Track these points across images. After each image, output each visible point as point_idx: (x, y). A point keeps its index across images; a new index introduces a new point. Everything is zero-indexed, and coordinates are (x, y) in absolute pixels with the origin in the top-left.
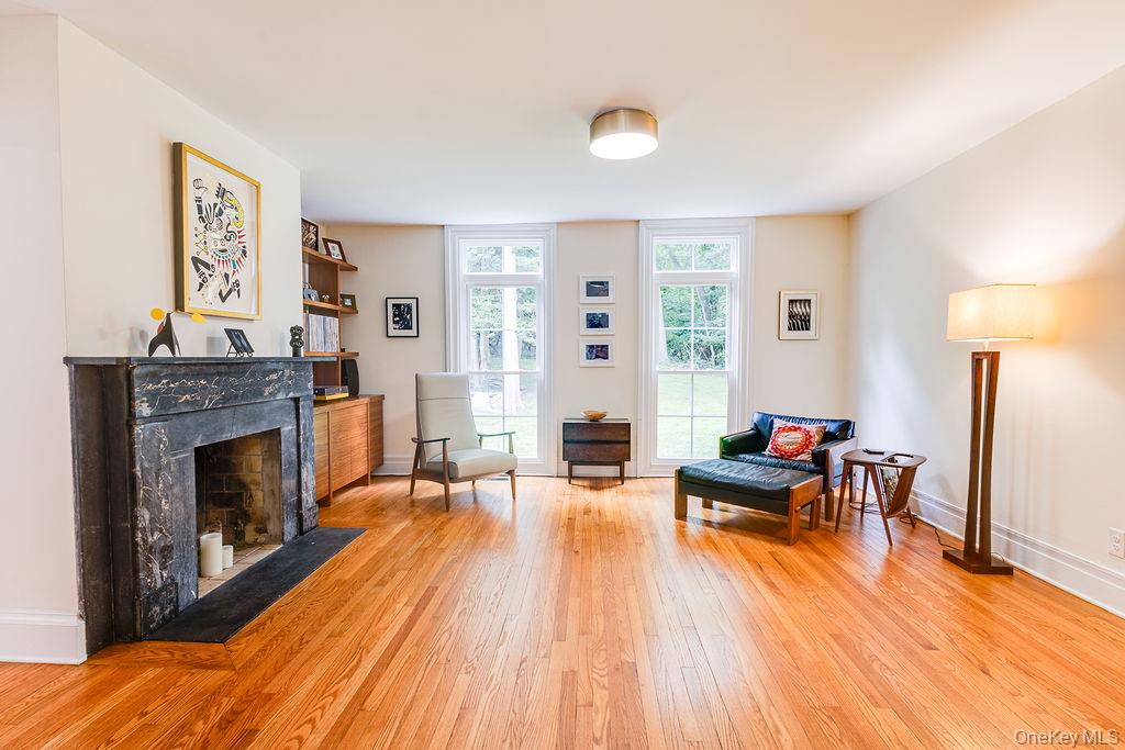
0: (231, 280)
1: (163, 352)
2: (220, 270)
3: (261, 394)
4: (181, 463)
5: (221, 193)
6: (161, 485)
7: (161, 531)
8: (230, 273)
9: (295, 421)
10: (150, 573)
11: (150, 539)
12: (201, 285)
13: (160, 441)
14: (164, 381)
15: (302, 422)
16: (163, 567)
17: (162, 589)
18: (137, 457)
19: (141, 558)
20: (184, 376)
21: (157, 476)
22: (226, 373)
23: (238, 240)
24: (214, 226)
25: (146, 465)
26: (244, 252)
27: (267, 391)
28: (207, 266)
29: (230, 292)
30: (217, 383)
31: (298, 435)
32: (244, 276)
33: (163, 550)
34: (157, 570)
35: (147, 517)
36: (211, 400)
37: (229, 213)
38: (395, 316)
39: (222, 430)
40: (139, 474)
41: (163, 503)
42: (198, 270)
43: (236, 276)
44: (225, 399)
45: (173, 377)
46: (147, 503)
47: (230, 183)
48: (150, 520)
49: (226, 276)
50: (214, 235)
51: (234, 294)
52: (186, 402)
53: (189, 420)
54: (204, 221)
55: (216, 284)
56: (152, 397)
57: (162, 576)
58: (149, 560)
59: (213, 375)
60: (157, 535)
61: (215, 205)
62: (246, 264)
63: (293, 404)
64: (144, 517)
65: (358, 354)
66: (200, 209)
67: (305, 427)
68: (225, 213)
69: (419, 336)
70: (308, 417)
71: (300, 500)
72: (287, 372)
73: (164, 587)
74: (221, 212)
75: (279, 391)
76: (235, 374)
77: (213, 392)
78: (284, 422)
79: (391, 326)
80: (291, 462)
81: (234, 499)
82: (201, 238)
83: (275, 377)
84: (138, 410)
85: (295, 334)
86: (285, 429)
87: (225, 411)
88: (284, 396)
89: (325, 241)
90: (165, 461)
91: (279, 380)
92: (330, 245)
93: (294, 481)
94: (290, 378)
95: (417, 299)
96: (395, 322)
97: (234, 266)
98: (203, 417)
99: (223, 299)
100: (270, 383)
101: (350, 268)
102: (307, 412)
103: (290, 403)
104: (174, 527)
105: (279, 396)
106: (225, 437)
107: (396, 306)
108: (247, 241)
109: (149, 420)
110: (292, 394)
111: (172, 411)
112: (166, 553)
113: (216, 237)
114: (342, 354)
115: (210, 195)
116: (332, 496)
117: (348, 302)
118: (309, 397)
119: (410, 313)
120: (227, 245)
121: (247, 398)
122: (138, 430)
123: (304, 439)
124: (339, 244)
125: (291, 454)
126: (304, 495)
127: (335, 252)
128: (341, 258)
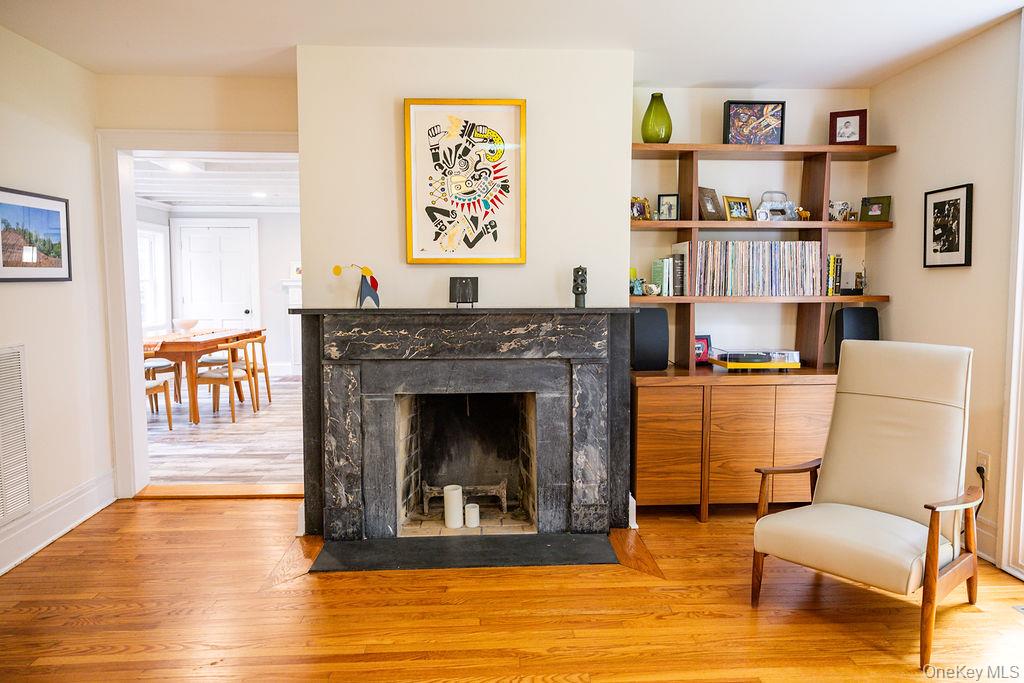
0: (481, 224)
1: (369, 303)
2: (464, 215)
3: (494, 350)
4: (377, 407)
5: (469, 130)
6: (348, 420)
7: (347, 459)
8: (480, 214)
9: (567, 388)
10: (335, 490)
11: (336, 463)
12: (438, 235)
13: (349, 382)
14: (356, 330)
15: (578, 391)
16: (349, 491)
17: (345, 509)
18: (326, 393)
19: (327, 476)
20: (379, 326)
21: (345, 411)
22: (436, 325)
23: (493, 175)
24: (457, 168)
25: (334, 400)
26: (505, 188)
27: (505, 348)
28: (445, 213)
29: (480, 236)
30: (424, 334)
31: (571, 408)
32: (503, 214)
33: (348, 476)
34: (342, 490)
35: (334, 443)
36: (413, 351)
37: (480, 149)
38: (936, 226)
39: (433, 382)
40: (327, 406)
41: (350, 435)
42: (433, 219)
43: (489, 217)
44: (434, 352)
45: (366, 326)
46: (334, 431)
47: (474, 115)
48: (337, 447)
49: (475, 220)
50: (455, 179)
51: (488, 238)
52: (381, 349)
53: (390, 367)
54: (441, 167)
55: (460, 228)
56: (342, 343)
57: (347, 500)
58: (334, 480)
59: (419, 326)
60: (342, 462)
61: (458, 147)
62: (508, 200)
63: (564, 366)
64: (331, 443)
65: (886, 299)
66: (436, 157)
67: (583, 398)
68: (473, 150)
69: (968, 262)
70: (591, 390)
71: (571, 489)
72: (547, 326)
73: (349, 508)
74: (466, 151)
75: (528, 348)
76: (453, 326)
77: (418, 342)
78: (543, 387)
79: (931, 245)
80: (555, 438)
81: (527, 464)
82: (437, 185)
83: (521, 331)
84: (327, 352)
85: (580, 277)
86: (546, 396)
87: (435, 363)
88: (539, 355)
89: (834, 116)
90: (353, 400)
91: (529, 335)
92: (841, 121)
93: (560, 463)
94: (554, 333)
95: (970, 188)
96: (936, 238)
97: (487, 205)
98: (405, 367)
99: (471, 245)
100: (511, 338)
101: (874, 153)
102: (588, 379)
103: (558, 364)
104: (367, 461)
105: (529, 355)
106: (437, 390)
107: (939, 207)
108: (509, 173)
109: (338, 363)
110: (555, 354)
111: (363, 357)
112: (354, 481)
113: (458, 180)
114: (839, 299)
115: (450, 140)
116: (705, 510)
117: (875, 211)
118: (595, 360)
119: (956, 217)
120: (475, 185)
121: (469, 352)
122: (327, 369)
123: (580, 414)
124: (862, 114)
125: (555, 428)
126: (578, 485)
127: (848, 130)
128: (856, 138)
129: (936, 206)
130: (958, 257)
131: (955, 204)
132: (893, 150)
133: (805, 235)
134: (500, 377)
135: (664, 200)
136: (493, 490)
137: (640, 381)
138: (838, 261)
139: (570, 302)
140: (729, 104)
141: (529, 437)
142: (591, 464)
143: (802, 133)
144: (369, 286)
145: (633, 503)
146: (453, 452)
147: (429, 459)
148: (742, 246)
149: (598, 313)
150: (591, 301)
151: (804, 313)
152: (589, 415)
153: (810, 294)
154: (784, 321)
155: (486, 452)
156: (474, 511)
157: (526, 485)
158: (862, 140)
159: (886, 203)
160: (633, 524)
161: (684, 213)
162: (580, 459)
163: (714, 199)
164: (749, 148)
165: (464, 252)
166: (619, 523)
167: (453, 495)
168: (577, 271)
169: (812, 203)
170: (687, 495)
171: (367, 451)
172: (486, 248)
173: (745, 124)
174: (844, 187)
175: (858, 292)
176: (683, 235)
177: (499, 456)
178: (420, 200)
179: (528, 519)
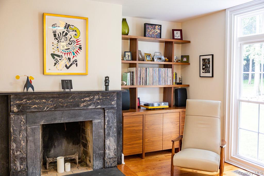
0: (72, 60)
1: (30, 90)
2: (65, 57)
3: (78, 106)
4: (33, 130)
5: (67, 27)
6: (21, 136)
7: (21, 151)
8: (71, 57)
9: (103, 118)
10: (15, 165)
11: (16, 153)
12: (55, 64)
13: (22, 121)
14: (25, 100)
15: (107, 119)
16: (21, 164)
17: (19, 172)
18: (11, 125)
19: (12, 159)
20: (34, 98)
21: (20, 132)
22: (57, 97)
23: (76, 43)
24: (63, 40)
25: (15, 128)
26: (80, 48)
27: (82, 105)
28: (58, 56)
29: (71, 65)
30: (52, 101)
31: (105, 125)
32: (80, 57)
33: (21, 158)
34: (18, 164)
35: (15, 145)
36: (48, 107)
37: (71, 34)
38: (203, 65)
39: (55, 119)
40: (12, 131)
41: (22, 142)
42: (54, 58)
43: (75, 58)
44: (56, 108)
45: (29, 99)
46: (15, 141)
47: (70, 21)
48: (16, 147)
49: (69, 59)
50: (62, 44)
51: (74, 65)
52: (35, 108)
53: (38, 114)
54: (57, 39)
55: (63, 62)
56: (18, 106)
57: (20, 167)
58: (15, 160)
59: (50, 98)
60: (18, 153)
61: (63, 32)
62: (81, 52)
63: (102, 111)
64: (14, 146)
65: (188, 86)
66: (55, 35)
67: (108, 121)
68: (69, 34)
69: (213, 76)
70: (111, 117)
71: (105, 153)
72: (97, 97)
73: (21, 171)
74: (66, 34)
75: (90, 105)
76: (63, 98)
77: (50, 104)
78: (95, 118)
79: (202, 71)
80: (99, 136)
81: (85, 145)
82: (55, 46)
83: (88, 99)
84: (12, 109)
85: (107, 80)
86: (96, 121)
87: (56, 112)
88: (94, 107)
89: (173, 30)
90: (23, 128)
91: (90, 100)
92: (175, 32)
93: (101, 144)
94: (99, 99)
95: (213, 55)
96: (203, 69)
97: (74, 54)
98: (44, 114)
99: (68, 68)
100: (84, 101)
101: (184, 42)
102: (110, 115)
103: (100, 110)
104: (29, 151)
105: (90, 107)
106: (57, 122)
107: (204, 60)
108: (82, 43)
109: (17, 113)
110: (99, 107)
111: (28, 111)
112: (23, 160)
113: (63, 44)
114: (176, 86)
115: (60, 29)
116: (144, 155)
117: (185, 60)
118: (112, 108)
119: (209, 63)
120: (70, 46)
121: (69, 107)
122: (12, 116)
123: (108, 127)
124: (181, 31)
125: (99, 133)
126: (107, 151)
127: (177, 35)
128: (180, 38)
129: (203, 59)
130: (210, 75)
131: (209, 60)
132: (189, 42)
133: (165, 66)
134: (80, 116)
135: (127, 53)
136: (73, 157)
137: (125, 114)
138: (176, 74)
139: (103, 88)
140: (145, 25)
141: (87, 136)
142: (111, 143)
143: (165, 36)
144: (28, 84)
145: (123, 155)
146: (56, 144)
147: (47, 147)
148: (151, 69)
149: (114, 92)
150: (111, 88)
151: (166, 90)
152: (111, 127)
153: (169, 83)
154: (160, 93)
155: (68, 143)
156: (68, 165)
157: (86, 153)
158: (181, 39)
159: (188, 57)
160: (123, 163)
161: (134, 58)
162: (107, 142)
163: (141, 54)
164: (152, 39)
165: (65, 71)
166: (119, 163)
167: (60, 160)
168: (106, 77)
169: (169, 56)
170: (138, 151)
171: (29, 148)
172: (73, 69)
173: (150, 31)
174: (177, 52)
175: (181, 84)
176: (132, 65)
177: (73, 144)
178: (49, 50)
179: (87, 166)
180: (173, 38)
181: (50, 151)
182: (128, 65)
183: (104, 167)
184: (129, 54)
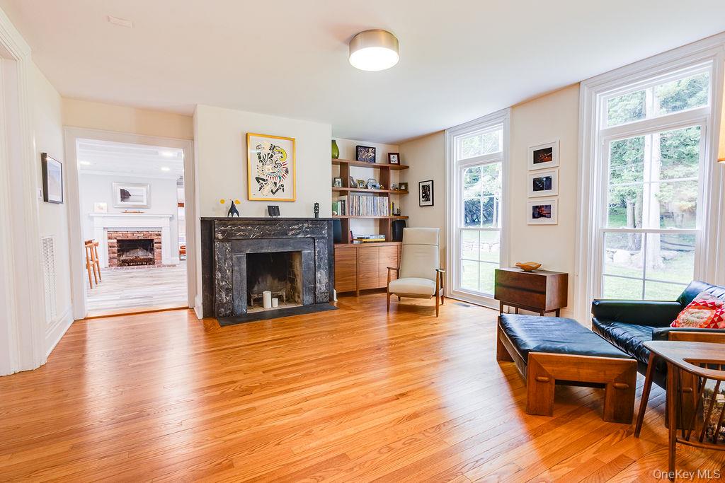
0: (278, 186)
1: (235, 215)
2: (271, 181)
3: (286, 234)
4: (239, 259)
5: (273, 148)
6: (226, 265)
7: (226, 282)
8: (277, 181)
9: (313, 249)
10: (221, 296)
11: (221, 284)
12: (260, 189)
13: (227, 249)
14: (230, 227)
15: (317, 250)
16: (227, 295)
17: (225, 303)
18: (216, 253)
19: (217, 290)
20: (240, 225)
21: (225, 261)
22: (263, 224)
23: (282, 166)
24: (268, 163)
25: (220, 256)
26: (287, 172)
27: (290, 234)
28: (264, 180)
29: (278, 190)
30: (259, 228)
31: (315, 256)
32: (286, 182)
33: (227, 289)
34: (224, 295)
35: (220, 275)
36: (254, 235)
37: (277, 156)
38: (423, 193)
39: (262, 248)
40: (217, 259)
41: (228, 271)
42: (259, 182)
43: (281, 183)
44: (262, 236)
45: (234, 225)
47: (276, 142)
48: (221, 277)
49: (275, 183)
50: (267, 167)
51: (280, 191)
52: (241, 235)
53: (244, 242)
54: (262, 162)
55: (268, 187)
56: (223, 232)
57: (226, 299)
58: (220, 291)
59: (256, 225)
60: (224, 283)
61: (268, 154)
62: (289, 176)
63: (312, 240)
64: (219, 275)
65: (408, 217)
66: (260, 157)
67: (319, 252)
68: (274, 156)
69: (433, 205)
70: (322, 248)
71: (315, 287)
72: (306, 225)
73: (227, 303)
74: (272, 156)
75: (299, 234)
76: (270, 225)
77: (255, 232)
78: (305, 249)
79: (422, 199)
80: (309, 268)
81: (293, 281)
82: (261, 169)
83: (296, 227)
84: (216, 236)
85: (316, 207)
86: (305, 252)
87: (263, 240)
88: (303, 236)
89: (389, 154)
90: (228, 256)
91: (299, 228)
92: (392, 156)
93: (311, 277)
94: (308, 227)
95: (433, 181)
96: (423, 197)
97: (280, 178)
98: (250, 242)
99: (274, 193)
100: (292, 230)
101: (402, 167)
102: (321, 245)
103: (309, 239)
104: (234, 282)
105: (299, 236)
106: (263, 251)
107: (424, 187)
108: (289, 166)
109: (222, 241)
110: (309, 236)
111: (233, 238)
112: (228, 291)
113: (269, 168)
114: (394, 217)
115: (265, 151)
116: (358, 292)
117: (403, 188)
118: (323, 238)
119: (429, 191)
120: (276, 170)
121: (276, 235)
122: (216, 243)
123: (318, 258)
124: (398, 154)
125: (309, 264)
126: (318, 285)
127: (394, 159)
128: (397, 162)
129: (423, 186)
130: (430, 203)
131: (428, 186)
132: (408, 167)
133: (381, 194)
134: (289, 245)
135: (336, 180)
136: (280, 293)
137: (336, 246)
138: (393, 204)
139: (313, 216)
140: (357, 147)
141: (295, 270)
142: (322, 276)
143: (380, 160)
144: (233, 209)
145: (335, 291)
146: (260, 280)
147: (252, 281)
148: (365, 198)
149: (324, 220)
150: (321, 216)
151: (382, 223)
152: (322, 258)
153: (385, 214)
154: (375, 226)
155: (274, 279)
156: (276, 301)
157: (294, 289)
158: (399, 163)
159: (406, 185)
160: (335, 299)
161: (345, 184)
162: (318, 275)
163: (353, 180)
164: (365, 163)
165: (272, 197)
166: (331, 299)
167: (267, 295)
168: (315, 204)
169: (384, 182)
170: (351, 288)
171: (234, 278)
172: (280, 195)
173: (363, 154)
174: (394, 179)
175: (399, 215)
176: (343, 193)
177: (279, 280)
178: (254, 174)
179: (295, 302)
180: (390, 163)
181: (253, 287)
182: (339, 193)
183: (315, 302)
184: (340, 180)
